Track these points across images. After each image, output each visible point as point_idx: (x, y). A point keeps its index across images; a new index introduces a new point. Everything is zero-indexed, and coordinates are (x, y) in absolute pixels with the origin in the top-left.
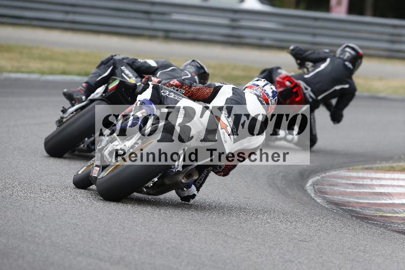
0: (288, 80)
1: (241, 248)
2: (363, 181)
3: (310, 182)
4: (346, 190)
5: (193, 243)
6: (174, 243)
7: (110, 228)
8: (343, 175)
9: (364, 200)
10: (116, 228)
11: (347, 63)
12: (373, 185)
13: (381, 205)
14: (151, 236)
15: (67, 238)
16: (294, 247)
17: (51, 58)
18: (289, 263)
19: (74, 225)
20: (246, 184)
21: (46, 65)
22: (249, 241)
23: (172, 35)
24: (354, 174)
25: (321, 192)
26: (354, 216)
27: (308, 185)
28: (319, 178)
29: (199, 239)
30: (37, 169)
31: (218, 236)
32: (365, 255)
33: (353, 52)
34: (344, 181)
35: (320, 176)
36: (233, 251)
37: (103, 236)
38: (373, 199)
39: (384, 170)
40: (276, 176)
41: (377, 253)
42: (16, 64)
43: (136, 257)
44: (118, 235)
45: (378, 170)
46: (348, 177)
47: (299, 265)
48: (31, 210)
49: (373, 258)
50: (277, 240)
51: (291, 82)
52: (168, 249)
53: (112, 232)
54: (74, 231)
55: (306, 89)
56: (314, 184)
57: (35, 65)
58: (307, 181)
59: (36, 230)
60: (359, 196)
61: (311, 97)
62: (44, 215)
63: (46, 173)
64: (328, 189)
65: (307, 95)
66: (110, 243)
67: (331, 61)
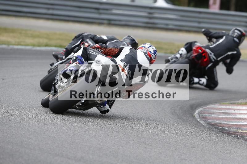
0: (200, 49)
1: (155, 151)
2: (229, 111)
3: (197, 111)
4: (219, 116)
5: (125, 148)
6: (114, 148)
7: (75, 139)
8: (217, 107)
9: (230, 122)
10: (78, 139)
11: (235, 39)
12: (235, 113)
13: (240, 125)
14: (100, 144)
15: (48, 145)
16: (187, 151)
17: (38, 37)
18: (184, 161)
19: (53, 137)
20: (158, 112)
21: (36, 41)
22: (159, 147)
23: (113, 22)
24: (224, 107)
25: (203, 118)
26: (224, 132)
27: (195, 113)
28: (202, 109)
29: (129, 146)
30: (31, 103)
31: (141, 144)
32: (230, 156)
33: (239, 33)
34: (217, 111)
35: (203, 108)
36: (150, 153)
37: (70, 144)
38: (235, 122)
39: (242, 104)
40: (176, 108)
41: (238, 155)
42: (17, 40)
43: (91, 157)
44: (80, 143)
45: (238, 104)
46: (220, 108)
47: (190, 161)
48: (26, 128)
49: (236, 157)
50: (177, 147)
51: (202, 50)
52: (110, 152)
53: (76, 142)
54: (53, 141)
55: (211, 54)
56: (199, 113)
57: (29, 41)
58: (195, 111)
59: (29, 140)
60: (226, 120)
61: (214, 59)
62: (35, 132)
63: (36, 106)
64: (208, 116)
65: (211, 57)
66: (75, 148)
67: (226, 38)
